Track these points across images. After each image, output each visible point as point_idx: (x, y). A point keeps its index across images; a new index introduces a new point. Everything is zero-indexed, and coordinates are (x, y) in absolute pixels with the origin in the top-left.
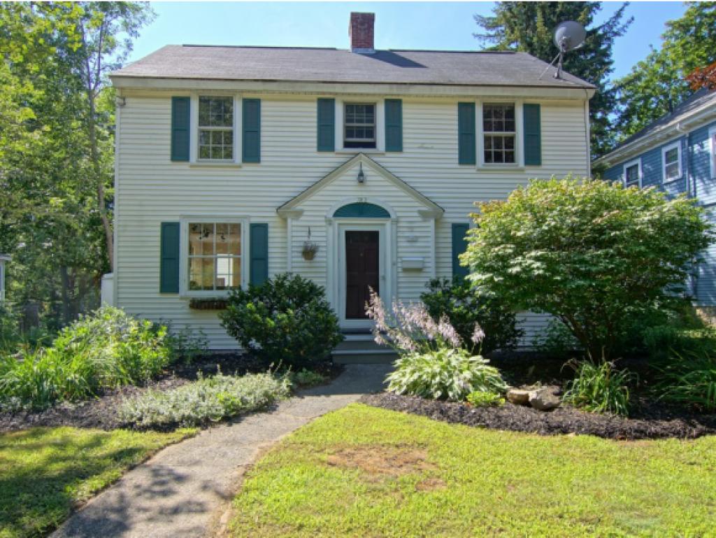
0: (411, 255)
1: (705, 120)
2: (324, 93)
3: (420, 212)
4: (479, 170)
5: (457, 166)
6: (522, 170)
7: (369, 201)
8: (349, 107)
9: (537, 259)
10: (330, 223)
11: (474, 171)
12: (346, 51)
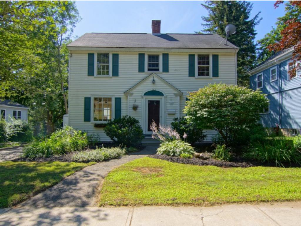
0: (171, 109)
1: (286, 58)
2: (141, 52)
3: (175, 94)
4: (196, 79)
5: (188, 77)
6: (212, 79)
7: (156, 90)
8: (150, 57)
9: (205, 111)
10: (142, 98)
11: (194, 79)
12: (150, 34)
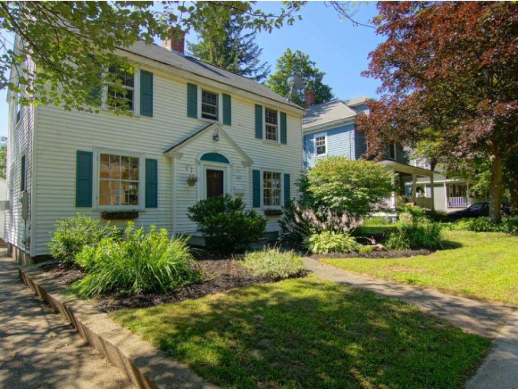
0: (238, 186)
1: (313, 130)
2: (192, 80)
4: (264, 142)
5: (255, 138)
6: (279, 145)
7: (219, 153)
8: (205, 93)
10: (198, 163)
11: (261, 143)
